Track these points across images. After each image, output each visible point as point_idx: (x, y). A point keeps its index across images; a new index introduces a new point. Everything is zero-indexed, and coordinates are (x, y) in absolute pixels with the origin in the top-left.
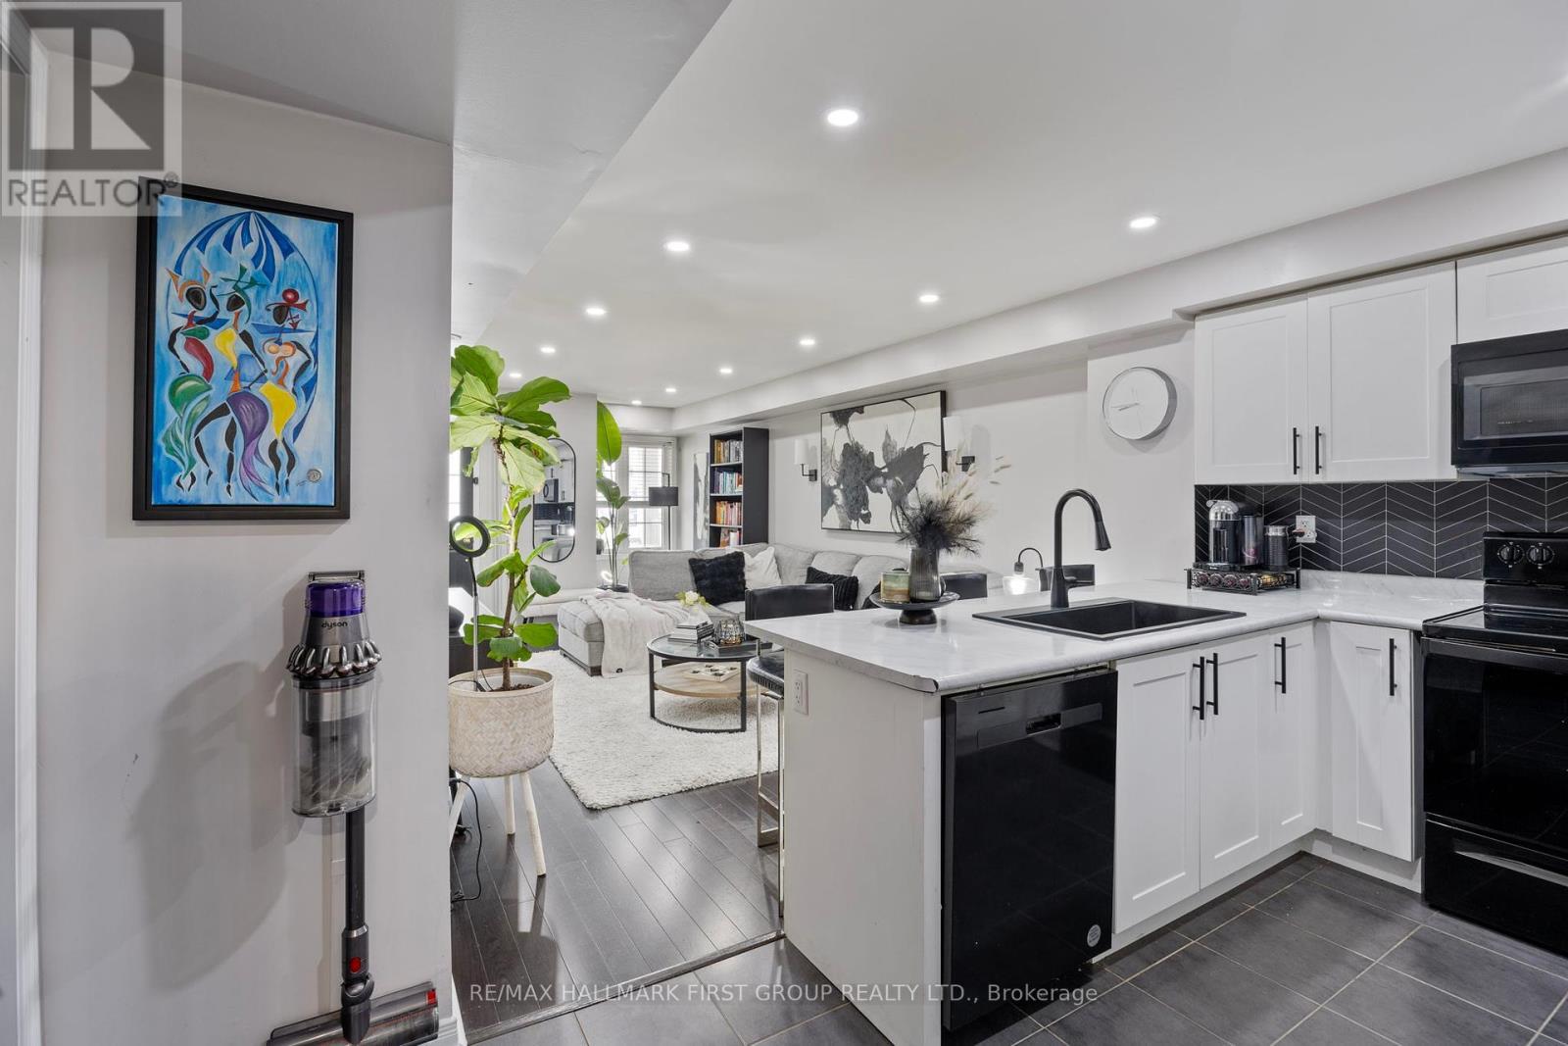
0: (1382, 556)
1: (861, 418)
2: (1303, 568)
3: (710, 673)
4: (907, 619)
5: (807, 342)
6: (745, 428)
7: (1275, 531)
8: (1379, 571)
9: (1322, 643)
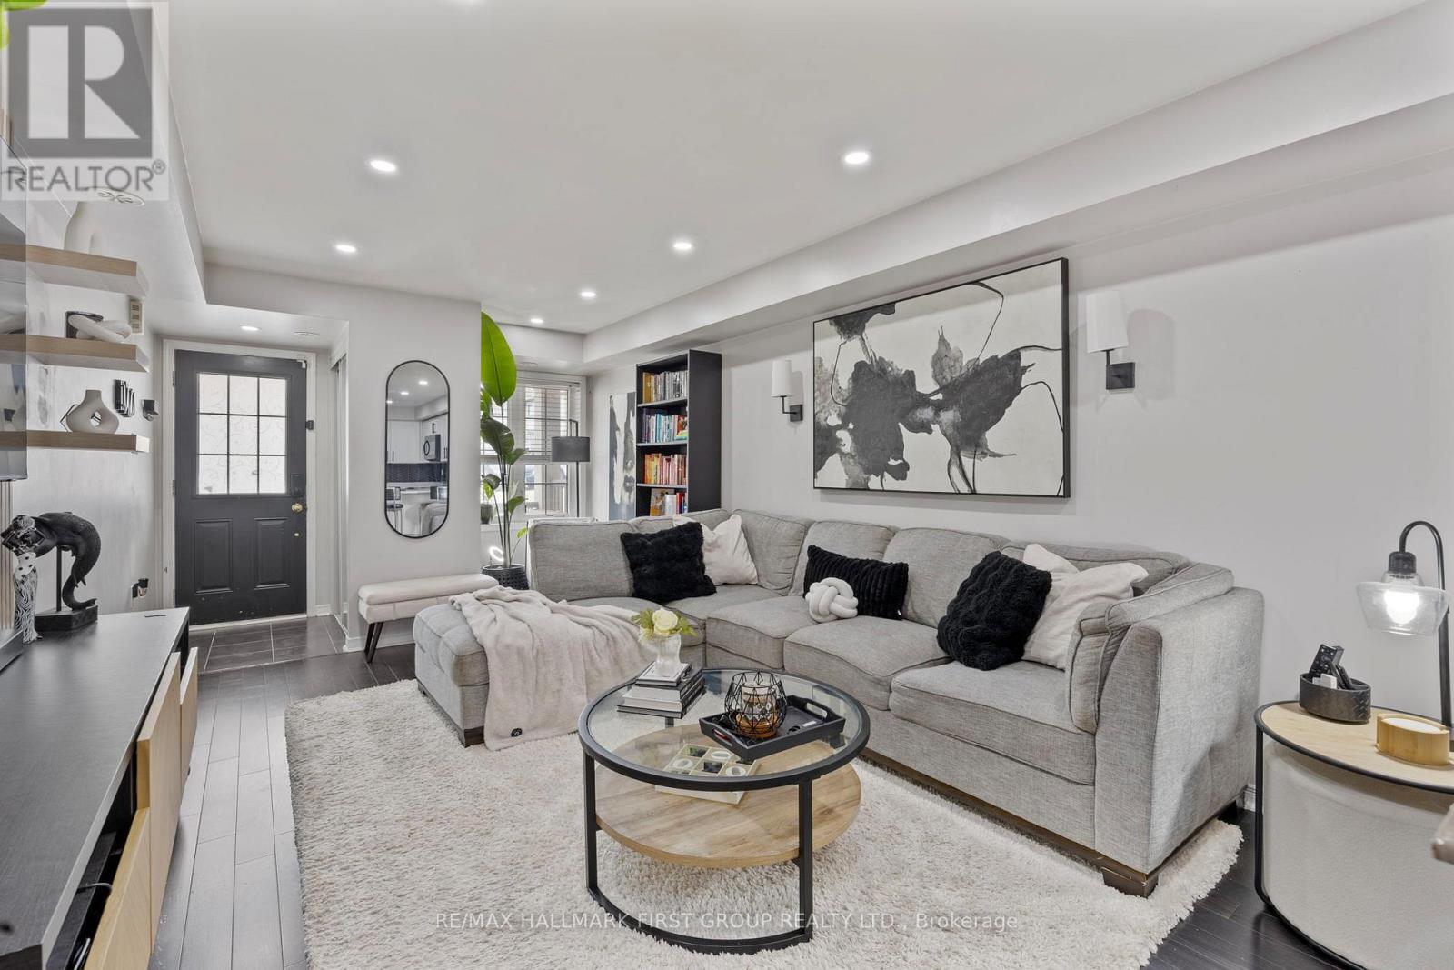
1: (890, 322)
6: (690, 352)
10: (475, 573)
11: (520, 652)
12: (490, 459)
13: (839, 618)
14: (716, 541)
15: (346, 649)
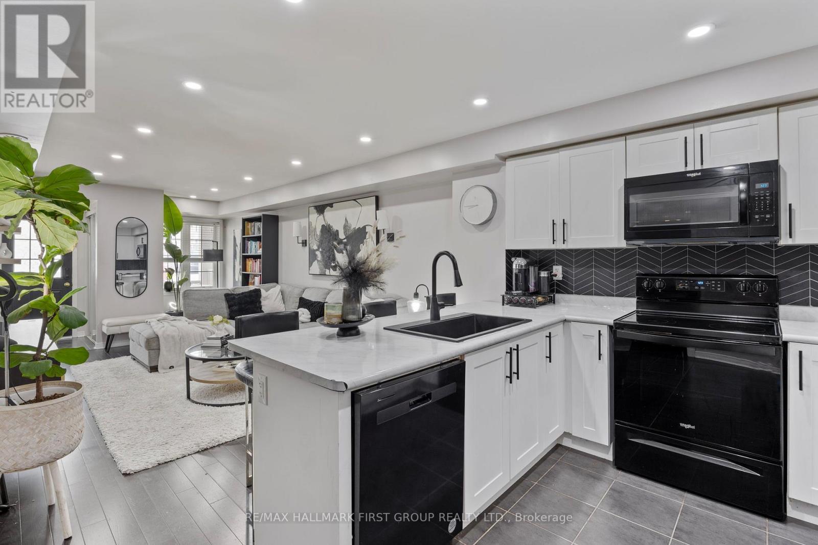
0: (591, 286)
1: (332, 211)
2: (556, 293)
3: (230, 367)
4: (341, 333)
5: (296, 163)
6: (263, 215)
7: (544, 274)
8: (590, 294)
9: (567, 334)
10: (161, 313)
11: (173, 337)
12: (168, 260)
13: (303, 323)
14: (267, 296)
15: (95, 348)
